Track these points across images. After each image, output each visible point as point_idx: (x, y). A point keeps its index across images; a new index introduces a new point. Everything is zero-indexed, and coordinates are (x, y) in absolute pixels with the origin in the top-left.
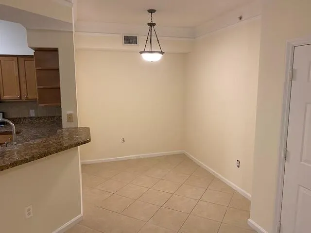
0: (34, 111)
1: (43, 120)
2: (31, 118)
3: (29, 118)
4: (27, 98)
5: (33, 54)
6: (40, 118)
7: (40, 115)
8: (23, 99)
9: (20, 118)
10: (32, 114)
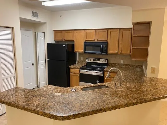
0: (123, 60)
1: (128, 66)
2: (121, 64)
3: (120, 64)
4: (121, 53)
5: (132, 27)
6: (126, 65)
7: (126, 63)
8: (119, 53)
9: (115, 64)
10: (122, 62)
